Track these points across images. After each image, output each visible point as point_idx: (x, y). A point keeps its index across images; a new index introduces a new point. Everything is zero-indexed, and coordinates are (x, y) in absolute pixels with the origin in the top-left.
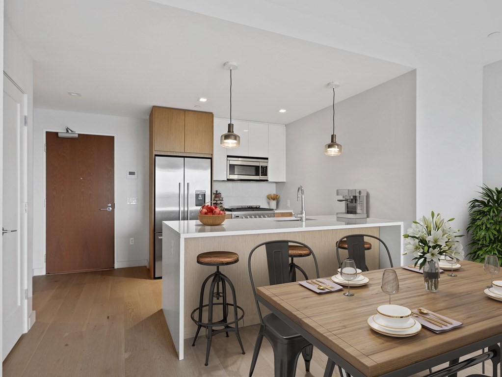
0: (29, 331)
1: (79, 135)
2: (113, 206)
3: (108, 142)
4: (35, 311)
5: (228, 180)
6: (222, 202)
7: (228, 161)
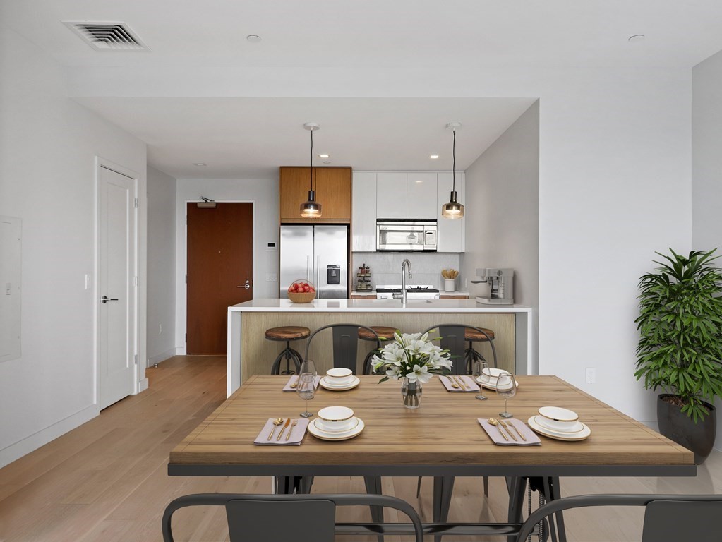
0: (138, 394)
1: (217, 203)
2: (251, 284)
3: (245, 210)
4: (147, 379)
5: (378, 251)
6: (369, 279)
7: (378, 227)
